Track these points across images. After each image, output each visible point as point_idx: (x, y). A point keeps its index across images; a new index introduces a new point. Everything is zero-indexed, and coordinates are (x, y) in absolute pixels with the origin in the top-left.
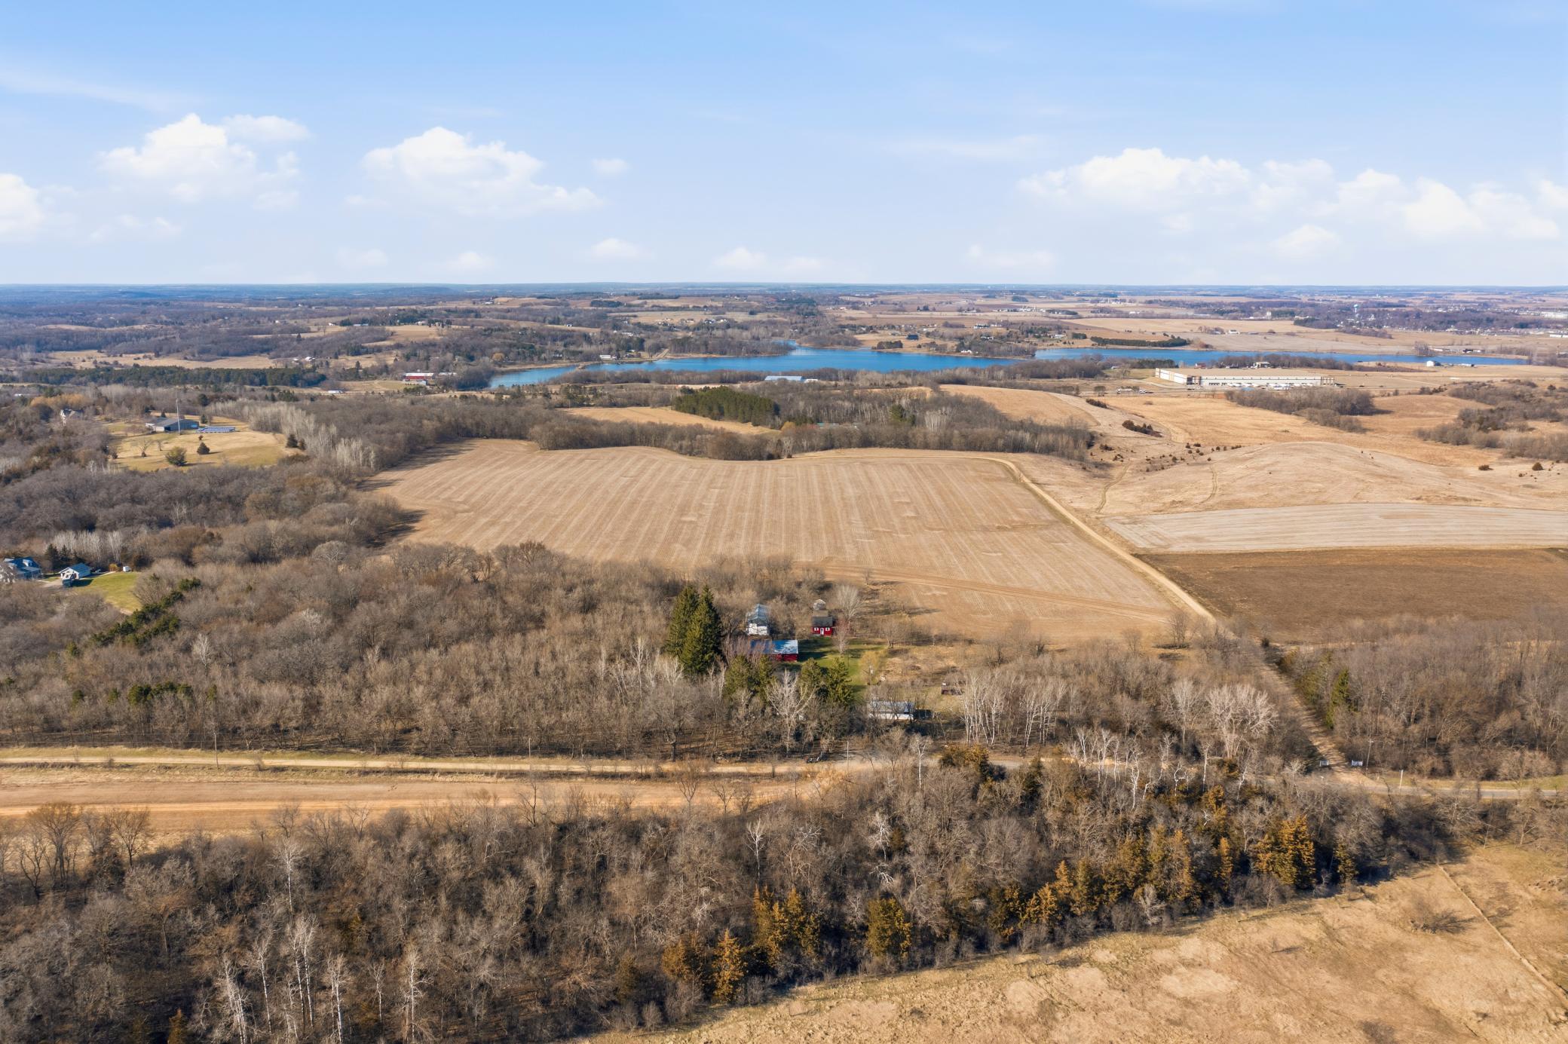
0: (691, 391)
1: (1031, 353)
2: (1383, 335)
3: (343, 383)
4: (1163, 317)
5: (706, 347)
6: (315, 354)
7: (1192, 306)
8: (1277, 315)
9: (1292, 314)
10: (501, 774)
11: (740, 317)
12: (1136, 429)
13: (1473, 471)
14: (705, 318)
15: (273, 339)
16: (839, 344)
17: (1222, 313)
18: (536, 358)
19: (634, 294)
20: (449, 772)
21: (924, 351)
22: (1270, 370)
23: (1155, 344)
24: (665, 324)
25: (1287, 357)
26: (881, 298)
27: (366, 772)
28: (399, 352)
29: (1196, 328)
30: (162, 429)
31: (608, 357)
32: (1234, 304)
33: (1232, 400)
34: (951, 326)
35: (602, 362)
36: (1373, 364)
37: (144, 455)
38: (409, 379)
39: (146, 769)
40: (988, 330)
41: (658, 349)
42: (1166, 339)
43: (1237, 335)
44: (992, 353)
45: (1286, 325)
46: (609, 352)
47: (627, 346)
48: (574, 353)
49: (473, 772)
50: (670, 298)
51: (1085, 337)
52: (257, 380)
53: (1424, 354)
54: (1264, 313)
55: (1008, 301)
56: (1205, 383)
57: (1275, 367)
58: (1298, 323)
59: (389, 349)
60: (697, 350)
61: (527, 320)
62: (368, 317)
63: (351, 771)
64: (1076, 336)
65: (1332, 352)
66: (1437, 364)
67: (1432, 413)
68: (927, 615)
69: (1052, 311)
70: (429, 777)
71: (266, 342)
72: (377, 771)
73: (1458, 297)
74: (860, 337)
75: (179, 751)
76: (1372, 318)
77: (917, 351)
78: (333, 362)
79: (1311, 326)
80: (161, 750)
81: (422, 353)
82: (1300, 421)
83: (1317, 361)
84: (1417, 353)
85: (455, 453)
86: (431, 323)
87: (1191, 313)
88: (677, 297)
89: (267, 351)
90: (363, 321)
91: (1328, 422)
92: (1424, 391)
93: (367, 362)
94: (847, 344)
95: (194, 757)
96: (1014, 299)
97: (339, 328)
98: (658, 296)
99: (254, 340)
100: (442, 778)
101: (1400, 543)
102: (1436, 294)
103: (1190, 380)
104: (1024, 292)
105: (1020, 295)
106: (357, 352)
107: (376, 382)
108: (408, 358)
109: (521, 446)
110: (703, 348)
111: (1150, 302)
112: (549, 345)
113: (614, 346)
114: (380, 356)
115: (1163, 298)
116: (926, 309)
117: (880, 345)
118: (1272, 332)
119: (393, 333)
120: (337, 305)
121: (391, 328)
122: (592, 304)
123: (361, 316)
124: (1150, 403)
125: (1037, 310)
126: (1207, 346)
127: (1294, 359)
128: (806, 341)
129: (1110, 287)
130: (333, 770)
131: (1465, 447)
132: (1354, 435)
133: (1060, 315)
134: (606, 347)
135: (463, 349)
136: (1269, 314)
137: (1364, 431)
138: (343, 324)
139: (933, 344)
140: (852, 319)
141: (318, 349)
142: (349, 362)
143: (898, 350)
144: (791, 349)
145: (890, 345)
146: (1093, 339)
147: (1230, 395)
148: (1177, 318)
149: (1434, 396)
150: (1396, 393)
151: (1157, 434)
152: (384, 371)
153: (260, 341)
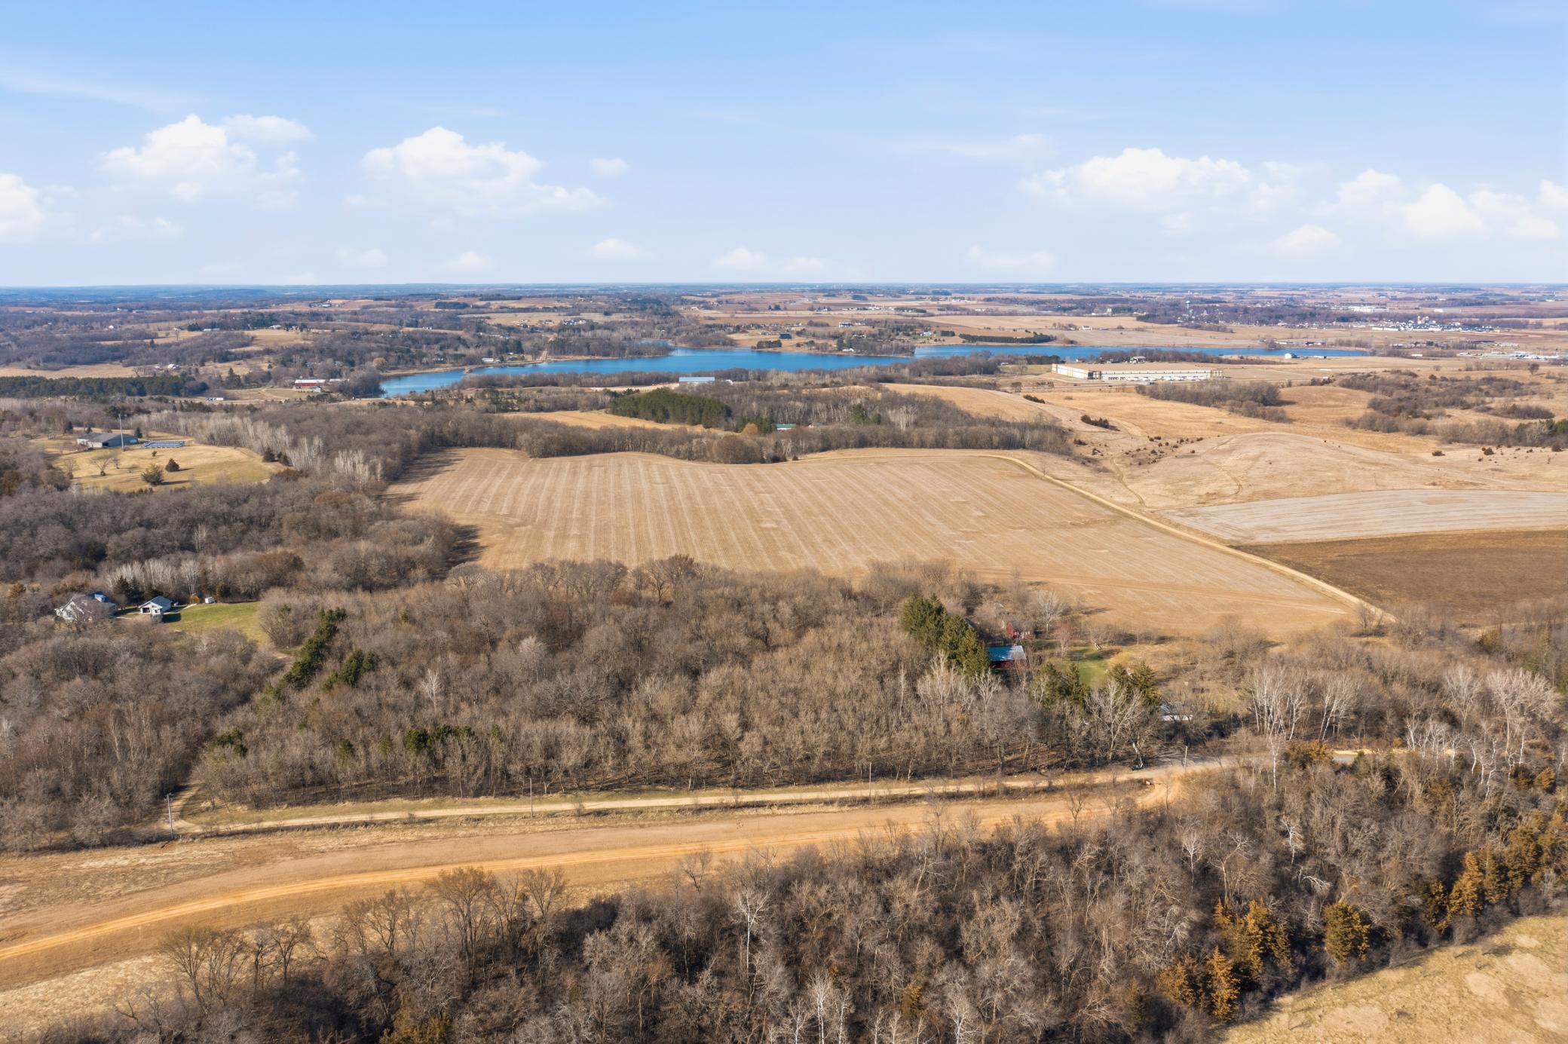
0: (615, 394)
1: (910, 351)
2: (1224, 330)
3: (231, 392)
4: (1011, 314)
5: (586, 348)
6: (177, 361)
7: (1032, 303)
8: (1116, 311)
9: (1130, 310)
10: (843, 802)
11: (598, 318)
12: (1095, 423)
13: (1428, 456)
14: (562, 318)
15: (125, 346)
16: (717, 343)
17: (1064, 309)
18: (417, 363)
19: (474, 295)
20: (784, 805)
21: (805, 350)
22: (1147, 364)
23: (1022, 341)
24: (525, 326)
25: (1159, 351)
26: (724, 297)
27: (699, 810)
28: (271, 358)
29: (1050, 325)
30: (99, 445)
31: (491, 360)
32: (1070, 301)
33: (1143, 393)
34: (816, 325)
35: (487, 365)
36: (1235, 357)
37: (103, 474)
38: (299, 386)
39: (454, 823)
40: (853, 329)
41: (536, 352)
42: (1032, 335)
43: (1093, 329)
44: (875, 351)
45: (1128, 321)
46: (489, 355)
47: (503, 349)
48: (457, 357)
49: (811, 802)
50: (513, 299)
51: (953, 334)
52: (134, 390)
53: (1273, 348)
54: (1104, 309)
55: (849, 300)
56: (1105, 378)
57: (1152, 361)
58: (1140, 319)
59: (260, 354)
60: (579, 352)
61: (381, 322)
62: (216, 320)
63: (681, 810)
64: (945, 334)
65: (1189, 346)
66: (1294, 357)
67: (1332, 403)
68: (1102, 614)
69: (902, 309)
70: (767, 811)
71: (116, 348)
72: (711, 808)
73: (1259, 293)
74: (734, 337)
75: (469, 800)
76: (1205, 313)
77: (797, 350)
78: (201, 370)
79: (1154, 322)
80: (449, 800)
81: (296, 358)
82: (1224, 413)
83: (1189, 355)
84: (1266, 346)
85: (448, 463)
86: (288, 327)
87: (1032, 309)
88: (519, 298)
89: (119, 358)
90: (213, 326)
91: (1251, 414)
92: (1314, 382)
93: (241, 370)
94: (724, 344)
95: (489, 807)
96: (855, 297)
97: (187, 335)
98: (499, 297)
99: (102, 347)
100: (780, 811)
101: (1463, 527)
102: (1241, 292)
103: (1091, 375)
104: (861, 291)
105: (860, 294)
106: (225, 358)
107: (263, 390)
108: (284, 364)
109: (507, 454)
110: (585, 350)
111: (989, 300)
112: (424, 349)
113: (493, 349)
114: (251, 362)
115: (1001, 296)
116: (777, 308)
117: (760, 345)
118: (1121, 328)
119: (253, 338)
120: (159, 309)
121: (252, 333)
122: (437, 306)
123: (209, 320)
124: (1070, 398)
125: (886, 308)
126: (1072, 342)
127: (1167, 353)
128: (681, 341)
129: (941, 286)
130: (661, 810)
131: (1396, 435)
132: (1285, 426)
133: (910, 313)
134: (485, 350)
135: (339, 354)
136: (1109, 310)
137: (1290, 421)
138: (192, 328)
139: (812, 343)
140: (710, 319)
141: (178, 354)
142: (222, 369)
143: (778, 349)
144: (671, 349)
145: (770, 344)
146: (961, 336)
147: (1140, 390)
148: (1024, 314)
149: (1325, 387)
150: (1290, 385)
151: (1113, 428)
152: (266, 379)
153: (110, 348)
